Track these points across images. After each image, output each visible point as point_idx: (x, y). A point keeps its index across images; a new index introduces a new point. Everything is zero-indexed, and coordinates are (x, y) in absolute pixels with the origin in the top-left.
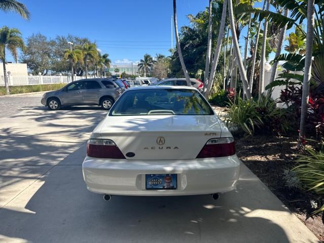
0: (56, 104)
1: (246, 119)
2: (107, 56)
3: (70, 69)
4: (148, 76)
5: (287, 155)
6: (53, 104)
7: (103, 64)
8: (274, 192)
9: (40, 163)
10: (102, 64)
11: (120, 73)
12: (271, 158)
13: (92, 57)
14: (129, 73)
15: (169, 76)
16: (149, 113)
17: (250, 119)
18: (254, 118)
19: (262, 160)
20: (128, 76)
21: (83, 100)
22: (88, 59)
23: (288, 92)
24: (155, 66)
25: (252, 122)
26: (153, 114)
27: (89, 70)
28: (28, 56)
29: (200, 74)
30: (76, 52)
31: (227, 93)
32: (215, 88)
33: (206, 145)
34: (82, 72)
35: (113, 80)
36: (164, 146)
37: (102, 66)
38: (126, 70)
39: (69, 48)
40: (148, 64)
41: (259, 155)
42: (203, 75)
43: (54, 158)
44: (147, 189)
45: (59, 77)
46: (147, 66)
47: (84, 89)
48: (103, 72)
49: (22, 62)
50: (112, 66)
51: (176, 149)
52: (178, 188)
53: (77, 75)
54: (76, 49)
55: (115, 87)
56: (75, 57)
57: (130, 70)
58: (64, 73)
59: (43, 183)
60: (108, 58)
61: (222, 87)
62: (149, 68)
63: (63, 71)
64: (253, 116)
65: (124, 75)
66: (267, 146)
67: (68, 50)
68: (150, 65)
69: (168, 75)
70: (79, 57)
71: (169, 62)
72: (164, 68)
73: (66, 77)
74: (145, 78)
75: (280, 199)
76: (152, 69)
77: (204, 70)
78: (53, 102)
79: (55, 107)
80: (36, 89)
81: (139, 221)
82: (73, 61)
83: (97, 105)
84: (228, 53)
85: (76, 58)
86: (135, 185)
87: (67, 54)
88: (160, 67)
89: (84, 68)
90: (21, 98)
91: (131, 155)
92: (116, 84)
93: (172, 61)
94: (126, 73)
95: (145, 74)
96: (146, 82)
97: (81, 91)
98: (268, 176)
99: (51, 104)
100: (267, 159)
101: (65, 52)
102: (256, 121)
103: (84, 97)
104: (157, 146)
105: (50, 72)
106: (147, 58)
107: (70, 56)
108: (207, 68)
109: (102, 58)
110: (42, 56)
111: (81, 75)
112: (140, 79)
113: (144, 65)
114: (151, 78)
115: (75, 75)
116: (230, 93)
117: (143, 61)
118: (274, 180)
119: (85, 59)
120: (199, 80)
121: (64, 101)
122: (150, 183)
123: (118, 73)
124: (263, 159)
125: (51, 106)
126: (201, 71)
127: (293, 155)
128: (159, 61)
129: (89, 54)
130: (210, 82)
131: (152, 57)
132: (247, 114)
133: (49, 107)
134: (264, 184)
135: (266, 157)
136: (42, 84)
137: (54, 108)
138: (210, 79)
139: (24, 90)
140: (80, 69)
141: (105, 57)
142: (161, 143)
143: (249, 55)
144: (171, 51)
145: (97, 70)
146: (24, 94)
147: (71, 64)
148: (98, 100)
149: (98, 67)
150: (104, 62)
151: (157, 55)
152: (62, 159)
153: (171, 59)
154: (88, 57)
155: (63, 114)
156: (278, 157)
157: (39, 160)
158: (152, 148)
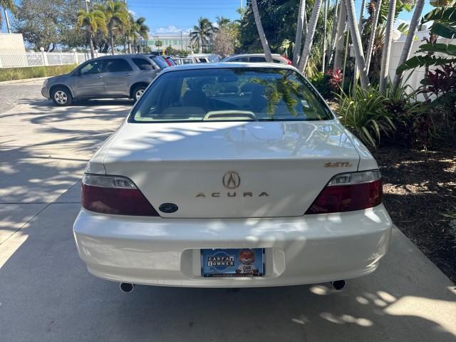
0: (64, 96)
1: (365, 121)
2: (142, 21)
3: (88, 43)
4: (205, 52)
5: (441, 184)
6: (60, 96)
7: (138, 35)
8: (431, 257)
9: (26, 198)
10: (136, 33)
11: (163, 48)
12: (413, 189)
13: (120, 22)
14: (176, 47)
15: (237, 51)
16: (206, 118)
17: (374, 121)
18: (381, 120)
19: (399, 193)
20: (175, 53)
21: (105, 89)
22: (116, 26)
23: (439, 75)
24: (215, 35)
25: (376, 126)
26: (214, 119)
27: (117, 44)
28: (24, 22)
29: (287, 46)
30: (95, 15)
31: (328, 78)
32: (310, 69)
33: (326, 188)
34: (107, 47)
35: (151, 57)
36: (240, 191)
37: (135, 36)
38: (172, 43)
39: (85, 9)
40: (205, 33)
41: (393, 184)
42: (290, 49)
43: (52, 189)
44: (205, 275)
45: (73, 54)
46: (204, 35)
47: (105, 72)
48: (138, 47)
49: (15, 31)
50: (151, 36)
51: (264, 196)
52: (267, 273)
53: (100, 52)
54: (95, 9)
55: (154, 68)
56: (93, 22)
57: (178, 42)
58: (81, 48)
59: (25, 238)
60: (145, 23)
61: (319, 68)
62: (207, 38)
63: (79, 46)
64: (378, 116)
65: (169, 51)
66: (402, 167)
67: (83, 11)
68: (208, 35)
69: (235, 50)
70: (100, 22)
71: (237, 29)
72: (230, 38)
73: (83, 54)
74: (201, 55)
75: (444, 272)
76: (211, 40)
77: (294, 41)
78: (60, 93)
79: (64, 101)
80: (38, 73)
81: (191, 324)
82: (92, 29)
83: (127, 97)
84: (331, 13)
85: (96, 24)
86: (179, 269)
87: (82, 18)
88: (223, 37)
89: (109, 40)
90: (15, 87)
91: (170, 208)
92: (154, 64)
93: (241, 27)
94: (173, 47)
95: (201, 49)
96: (203, 60)
97: (102, 75)
98: (414, 223)
99: (57, 97)
100: (408, 190)
101: (79, 15)
102: (383, 125)
103: (107, 85)
104: (224, 191)
105: (59, 47)
106: (203, 23)
107: (86, 22)
108: (298, 37)
109: (135, 24)
110: (45, 22)
111: (105, 51)
112: (192, 56)
113: (199, 35)
114: (210, 55)
115: (97, 51)
116: (332, 77)
117: (197, 28)
118: (426, 232)
119: (109, 26)
120: (285, 57)
121: (77, 91)
122: (210, 264)
123: (160, 48)
124: (400, 191)
125: (57, 99)
126: (288, 42)
127: (451, 183)
128: (222, 27)
129: (116, 18)
130: (303, 59)
131: (210, 21)
132: (368, 113)
133: (54, 100)
134: (408, 239)
135: (405, 188)
136: (47, 65)
137: (62, 102)
138: (304, 54)
139: (19, 74)
140: (103, 42)
141: (139, 22)
142: (231, 185)
143: (367, 16)
144: (240, 11)
145: (128, 43)
146: (21, 80)
147: (88, 34)
148: (129, 89)
149: (130, 38)
150: (139, 30)
151: (218, 18)
152: (65, 191)
153: (240, 24)
154: (115, 23)
155: (76, 111)
156: (426, 188)
157: (25, 194)
158: (213, 195)
